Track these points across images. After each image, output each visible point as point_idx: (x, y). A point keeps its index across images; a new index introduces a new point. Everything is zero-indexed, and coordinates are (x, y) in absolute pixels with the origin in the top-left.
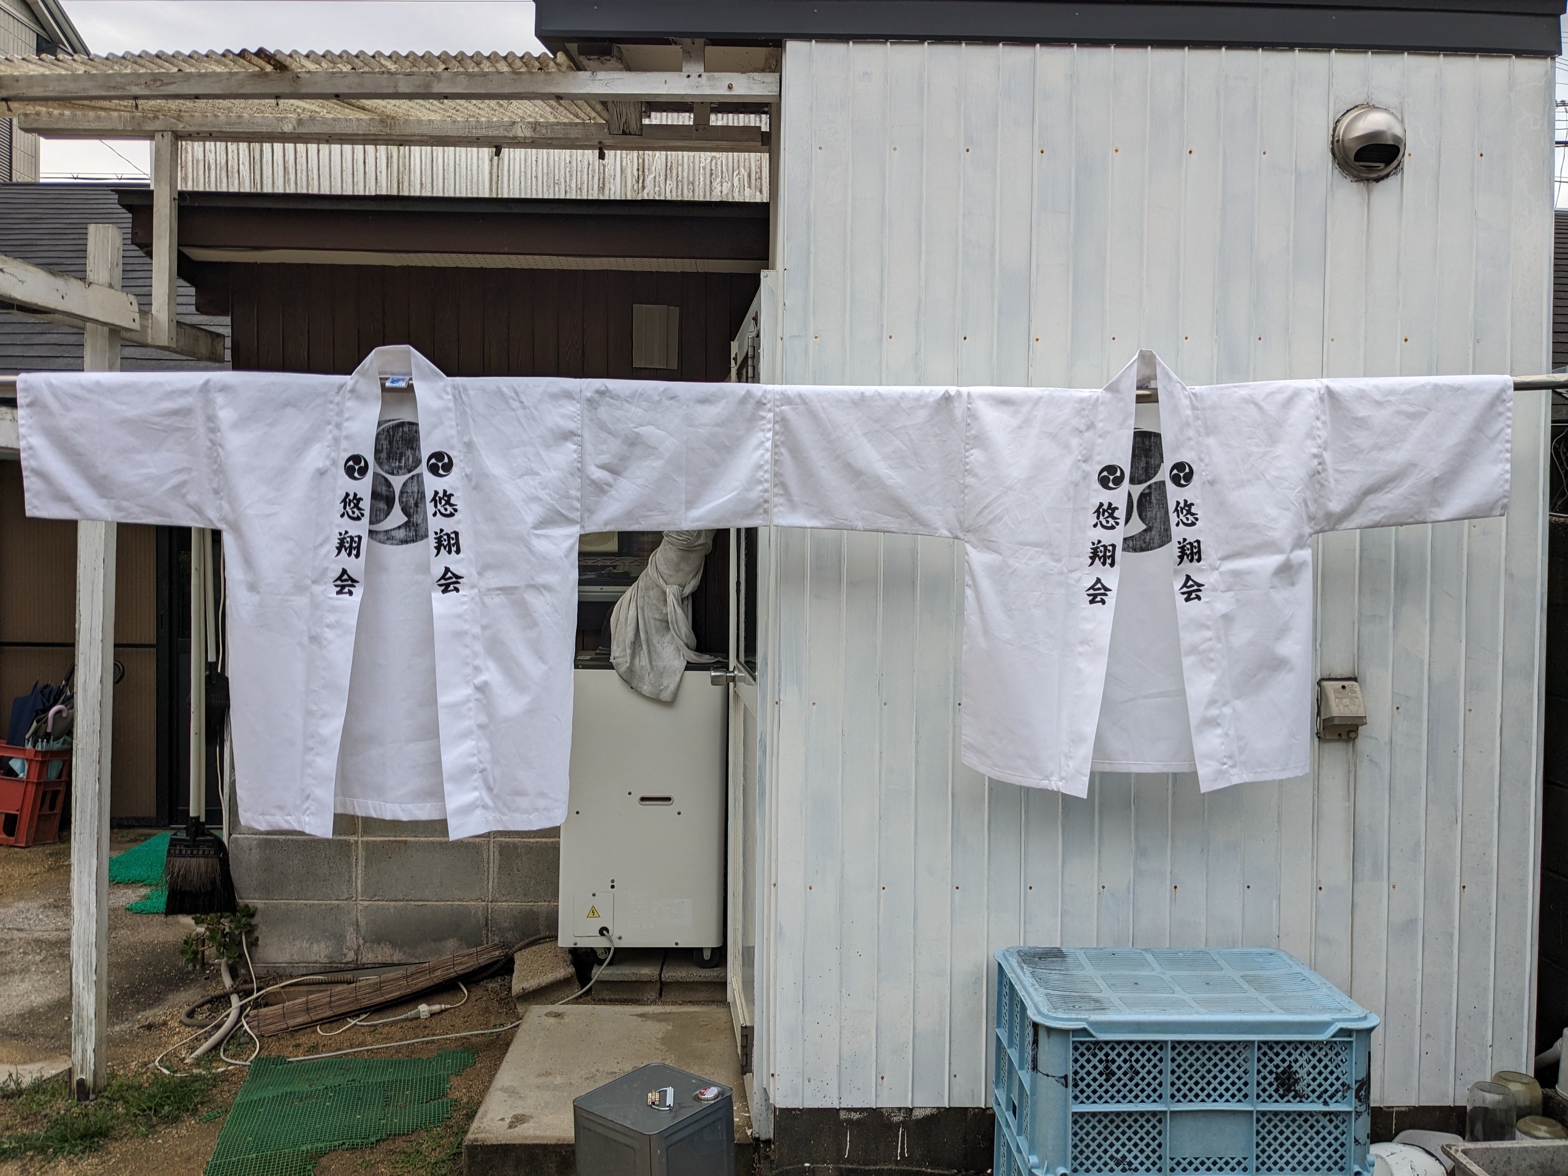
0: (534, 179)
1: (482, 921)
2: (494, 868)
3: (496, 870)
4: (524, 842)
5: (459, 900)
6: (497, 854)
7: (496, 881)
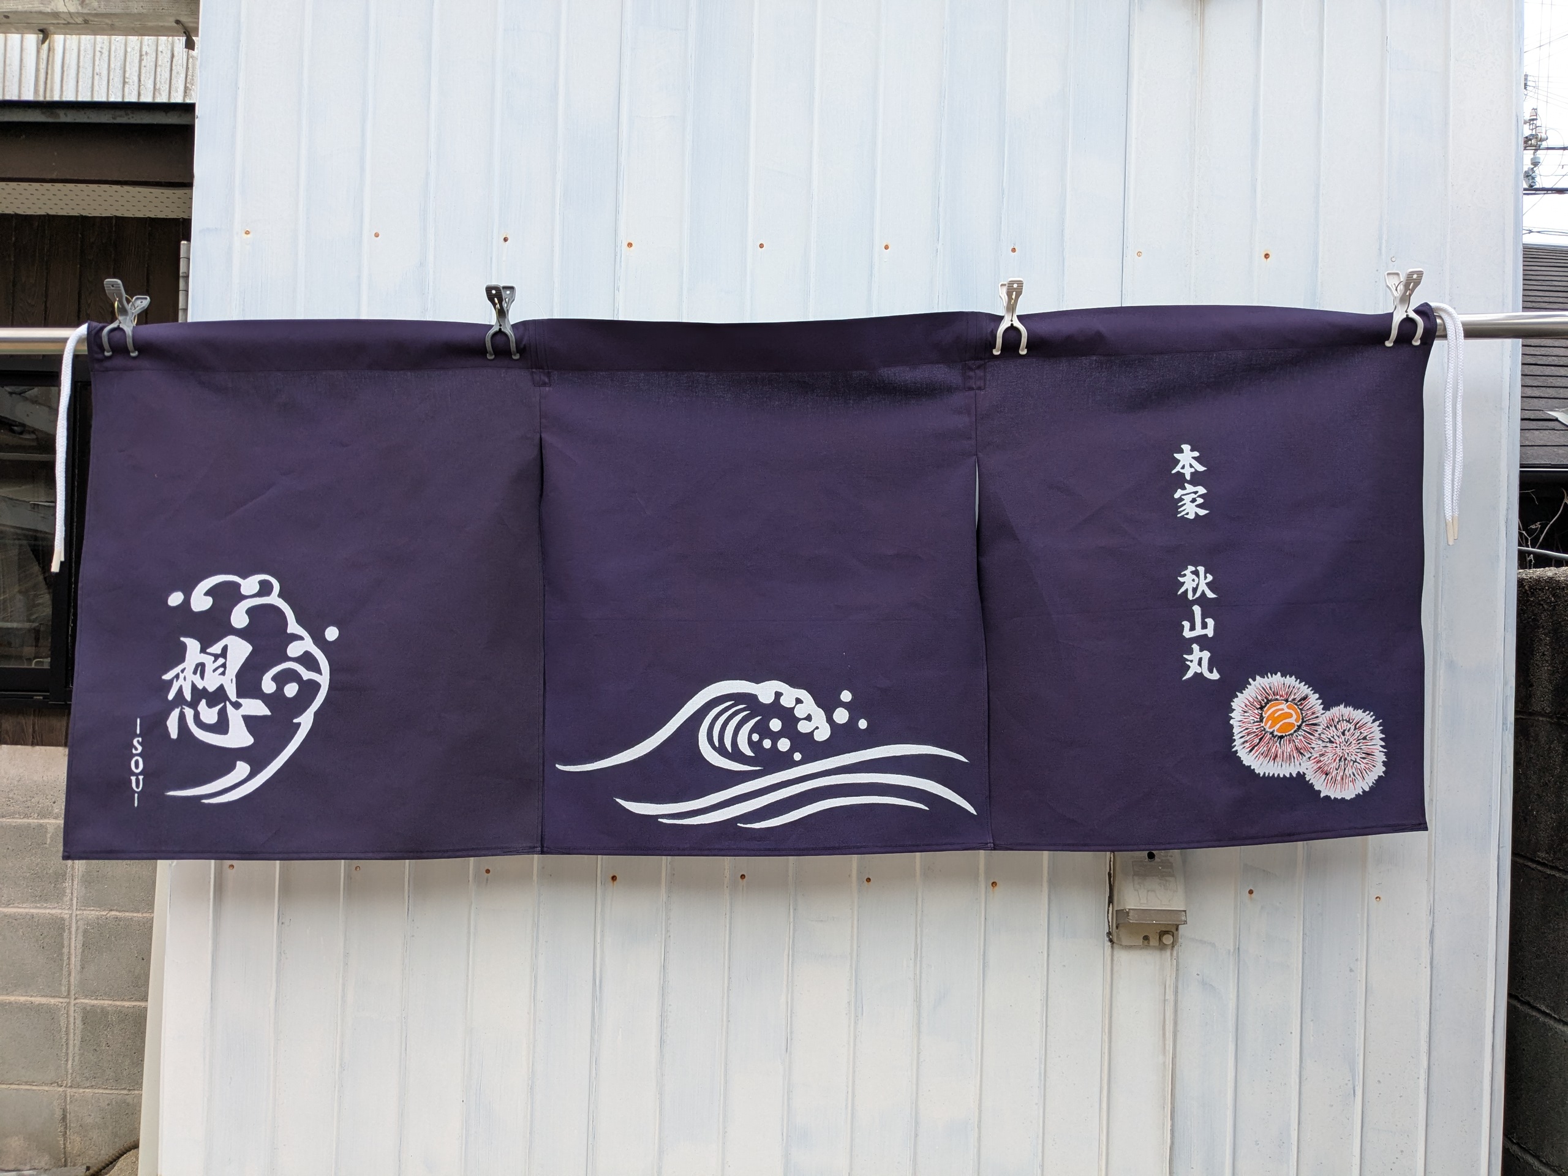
0: (96, 77)
1: (58, 1114)
2: (75, 1040)
3: (77, 1043)
4: (117, 1006)
5: (26, 1083)
6: (79, 1022)
7: (77, 1058)
